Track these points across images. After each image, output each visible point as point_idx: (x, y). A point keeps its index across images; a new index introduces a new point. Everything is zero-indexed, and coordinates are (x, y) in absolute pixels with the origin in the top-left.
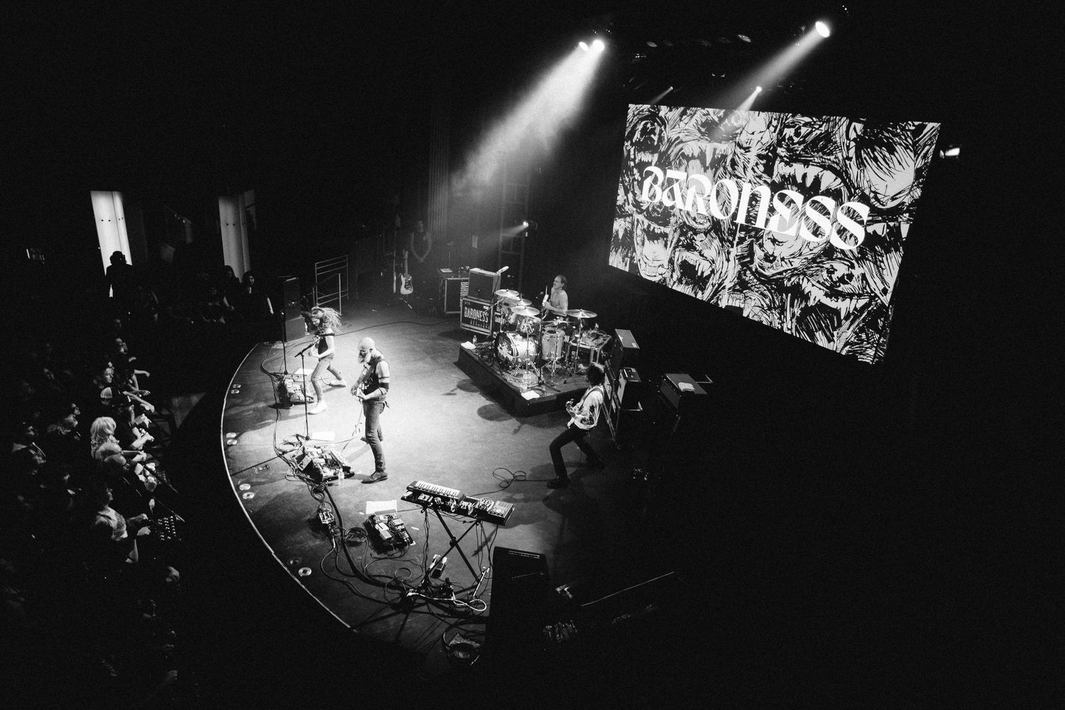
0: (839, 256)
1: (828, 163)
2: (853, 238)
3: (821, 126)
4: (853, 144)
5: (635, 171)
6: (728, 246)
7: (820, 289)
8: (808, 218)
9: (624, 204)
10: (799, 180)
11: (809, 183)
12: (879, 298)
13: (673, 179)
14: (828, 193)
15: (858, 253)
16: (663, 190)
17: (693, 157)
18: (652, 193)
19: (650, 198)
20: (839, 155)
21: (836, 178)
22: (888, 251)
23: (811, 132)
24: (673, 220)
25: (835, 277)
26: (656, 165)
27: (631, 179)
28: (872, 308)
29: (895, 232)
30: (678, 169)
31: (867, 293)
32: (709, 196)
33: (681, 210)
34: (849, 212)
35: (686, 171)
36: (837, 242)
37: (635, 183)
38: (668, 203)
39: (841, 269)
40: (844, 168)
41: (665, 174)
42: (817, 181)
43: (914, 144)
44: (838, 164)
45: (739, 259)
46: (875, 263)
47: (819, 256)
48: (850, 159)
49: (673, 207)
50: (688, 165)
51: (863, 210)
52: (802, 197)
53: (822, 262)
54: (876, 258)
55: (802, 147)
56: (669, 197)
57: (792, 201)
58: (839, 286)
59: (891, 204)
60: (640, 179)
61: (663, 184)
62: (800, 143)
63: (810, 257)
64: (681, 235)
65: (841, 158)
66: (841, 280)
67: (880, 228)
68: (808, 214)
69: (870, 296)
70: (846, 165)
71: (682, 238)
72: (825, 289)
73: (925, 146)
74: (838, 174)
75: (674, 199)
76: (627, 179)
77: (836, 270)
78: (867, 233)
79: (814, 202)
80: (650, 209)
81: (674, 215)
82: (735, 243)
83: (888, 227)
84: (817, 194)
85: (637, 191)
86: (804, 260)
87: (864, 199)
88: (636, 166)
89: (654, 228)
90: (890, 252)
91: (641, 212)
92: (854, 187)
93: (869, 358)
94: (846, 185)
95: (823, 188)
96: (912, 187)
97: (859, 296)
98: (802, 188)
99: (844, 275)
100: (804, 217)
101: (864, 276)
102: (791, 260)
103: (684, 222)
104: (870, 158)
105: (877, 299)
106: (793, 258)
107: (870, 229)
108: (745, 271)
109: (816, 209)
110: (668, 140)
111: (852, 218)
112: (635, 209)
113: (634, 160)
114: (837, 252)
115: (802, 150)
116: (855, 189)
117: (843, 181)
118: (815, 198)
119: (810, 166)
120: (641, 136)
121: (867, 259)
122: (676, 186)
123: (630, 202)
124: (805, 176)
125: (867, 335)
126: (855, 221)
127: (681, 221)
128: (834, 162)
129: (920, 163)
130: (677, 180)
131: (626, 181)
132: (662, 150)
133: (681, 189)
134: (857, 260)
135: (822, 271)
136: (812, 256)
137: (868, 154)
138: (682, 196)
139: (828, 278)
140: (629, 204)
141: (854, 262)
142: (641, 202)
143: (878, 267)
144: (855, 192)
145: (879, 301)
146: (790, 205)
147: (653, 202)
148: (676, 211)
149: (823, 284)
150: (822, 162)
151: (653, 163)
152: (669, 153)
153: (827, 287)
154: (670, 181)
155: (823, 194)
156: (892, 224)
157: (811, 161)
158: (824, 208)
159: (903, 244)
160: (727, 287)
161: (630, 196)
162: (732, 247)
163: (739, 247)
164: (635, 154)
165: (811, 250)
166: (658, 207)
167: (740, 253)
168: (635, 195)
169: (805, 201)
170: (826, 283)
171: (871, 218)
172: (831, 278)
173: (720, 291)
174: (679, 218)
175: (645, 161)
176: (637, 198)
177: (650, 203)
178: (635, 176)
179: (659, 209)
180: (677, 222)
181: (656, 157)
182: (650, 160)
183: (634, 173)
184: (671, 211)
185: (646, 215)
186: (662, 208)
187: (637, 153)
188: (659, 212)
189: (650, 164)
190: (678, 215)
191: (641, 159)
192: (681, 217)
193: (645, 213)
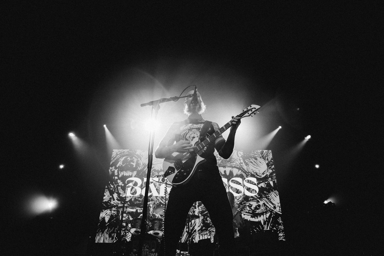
0: (251, 199)
1: (233, 166)
2: (254, 191)
4: (241, 158)
5: (119, 181)
6: (193, 209)
7: (248, 215)
8: (232, 187)
9: (110, 200)
11: (228, 174)
12: (274, 211)
14: (237, 176)
15: (259, 196)
16: (142, 189)
18: (133, 191)
19: (133, 194)
20: (237, 162)
21: (239, 170)
22: (269, 192)
25: (253, 208)
26: (135, 177)
27: (116, 186)
28: (273, 216)
29: (268, 185)
31: (268, 210)
33: (156, 197)
34: (249, 181)
37: (120, 188)
39: (254, 204)
40: (241, 167)
41: (142, 180)
42: (231, 173)
43: (262, 156)
44: (238, 165)
45: (201, 214)
46: (266, 198)
47: (243, 201)
48: (242, 163)
49: (151, 196)
51: (254, 180)
53: (245, 203)
54: (266, 196)
55: (220, 161)
58: (256, 211)
59: (263, 176)
60: (123, 185)
63: (238, 203)
65: (238, 163)
66: (256, 208)
67: (263, 185)
69: (270, 211)
70: (241, 166)
72: (250, 214)
73: (266, 157)
74: (239, 169)
75: (151, 192)
76: (112, 186)
77: (252, 205)
78: (259, 188)
80: (133, 200)
81: (152, 200)
82: (197, 206)
83: (266, 184)
84: (233, 177)
85: (121, 191)
86: (236, 205)
87: (253, 176)
88: (119, 179)
90: (270, 192)
91: (126, 203)
92: (247, 172)
93: (281, 238)
94: (244, 172)
95: (235, 174)
96: (268, 169)
97: (266, 213)
99: (256, 206)
100: (230, 187)
101: (264, 204)
103: (161, 203)
104: (249, 162)
105: (273, 211)
107: (260, 186)
108: (207, 218)
109: (234, 183)
110: (143, 165)
111: (251, 183)
112: (119, 202)
113: (118, 176)
114: (250, 197)
115: (221, 162)
116: (248, 173)
117: (242, 171)
118: (233, 179)
119: (226, 168)
120: (123, 163)
121: (263, 197)
123: (115, 198)
124: (225, 172)
125: (276, 228)
126: (252, 184)
127: (158, 202)
128: (236, 165)
129: (267, 162)
131: (111, 187)
132: (139, 169)
133: (155, 186)
134: (259, 198)
135: (246, 207)
136: (239, 202)
137: (248, 161)
138: (157, 189)
139: (250, 209)
140: (114, 200)
141: (258, 199)
143: (268, 199)
144: (248, 174)
145: (274, 212)
147: (135, 196)
148: (153, 198)
149: (249, 213)
150: (231, 165)
151: (134, 175)
152: (145, 170)
153: (251, 213)
155: (235, 177)
156: (266, 182)
157: (226, 166)
158: (238, 182)
159: (273, 188)
160: (197, 230)
161: (115, 195)
162: (195, 208)
163: (199, 207)
164: (118, 173)
165: (238, 200)
166: (139, 198)
167: (201, 210)
168: (119, 194)
169: (228, 181)
170: (250, 212)
171: (258, 182)
172: (251, 209)
173: (193, 233)
174: (156, 201)
175: (126, 175)
176: (121, 196)
177: (132, 197)
178: (119, 184)
179: (139, 199)
180: (154, 203)
181: (135, 173)
182: (131, 175)
183: (118, 182)
184: (149, 198)
185: (129, 204)
186: (142, 198)
187: (120, 172)
188: (140, 200)
189: (131, 176)
190: (155, 199)
191: (123, 175)
192: (157, 200)
193: (128, 203)
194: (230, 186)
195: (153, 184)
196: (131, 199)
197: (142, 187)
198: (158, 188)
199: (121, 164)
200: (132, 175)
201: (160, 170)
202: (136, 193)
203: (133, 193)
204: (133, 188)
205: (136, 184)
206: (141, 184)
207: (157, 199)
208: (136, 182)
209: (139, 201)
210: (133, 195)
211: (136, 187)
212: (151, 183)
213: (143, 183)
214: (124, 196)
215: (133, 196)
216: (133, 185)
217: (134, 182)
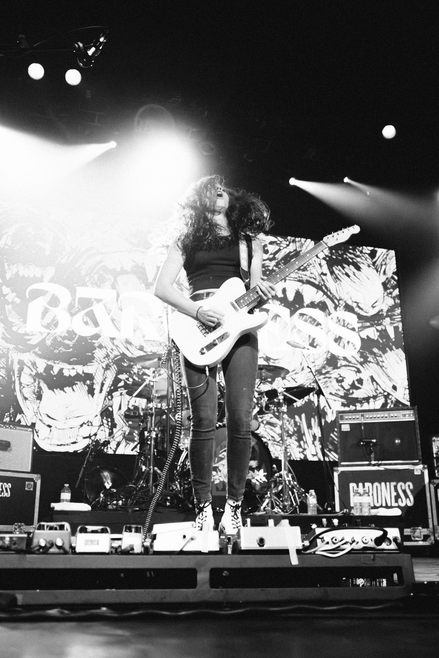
0: (344, 363)
1: (305, 278)
2: (350, 344)
3: (288, 245)
4: (324, 262)
5: (6, 290)
7: (335, 400)
8: (299, 331)
10: (280, 295)
11: (291, 297)
12: (393, 396)
13: (91, 299)
14: (312, 305)
15: (361, 357)
16: (72, 315)
17: (123, 272)
18: (48, 319)
19: (48, 327)
20: (314, 271)
21: (317, 292)
22: (384, 352)
23: (279, 250)
24: (99, 354)
25: (346, 384)
26: (51, 281)
28: (390, 407)
29: (383, 334)
30: (99, 287)
31: (380, 393)
32: (160, 317)
33: (113, 339)
34: (339, 321)
35: (113, 287)
36: (338, 351)
37: (9, 307)
38: (87, 331)
39: (350, 376)
40: (322, 283)
41: (73, 292)
42: (299, 296)
43: (374, 264)
44: (315, 279)
46: (378, 364)
47: (324, 367)
48: (325, 275)
49: (97, 336)
50: (116, 281)
51: (352, 319)
52: (287, 311)
53: (328, 372)
54: (377, 360)
55: (274, 263)
56: (86, 323)
57: (277, 316)
58: (353, 393)
59: (372, 312)
60: (18, 301)
61: (71, 306)
62: (271, 260)
64: (118, 373)
65: (317, 275)
66: (353, 386)
67: (372, 333)
68: (298, 327)
69: (384, 396)
70: (323, 280)
71: (123, 377)
72: (339, 399)
73: (382, 265)
74: (318, 287)
75: (96, 324)
77: (345, 378)
78: (362, 339)
79: (302, 315)
80: (48, 342)
81: (101, 347)
83: (378, 330)
84: (302, 306)
85: (14, 318)
87: (348, 308)
88: (6, 283)
89: (61, 370)
90: (386, 352)
91: (29, 348)
92: (336, 298)
94: (328, 296)
95: (307, 301)
96: (384, 297)
97: (375, 397)
98: (284, 301)
99: (354, 382)
100: (295, 330)
101: (373, 379)
102: (294, 377)
103: (123, 355)
104: (343, 274)
105: (391, 397)
106: (296, 374)
107: (364, 334)
109: (306, 321)
111: (344, 326)
112: (11, 346)
114: (340, 360)
115: (275, 266)
116: (338, 301)
117: (325, 293)
118: (302, 311)
119: (287, 281)
120: (15, 241)
121: (370, 362)
122: (98, 310)
124: (284, 291)
126: (347, 328)
127: (116, 353)
128: (311, 278)
129: (383, 278)
130: (99, 301)
132: (63, 262)
133: (109, 311)
134: (361, 364)
135: (331, 382)
137: (340, 270)
138: (113, 320)
139: (339, 388)
141: (359, 366)
142: (26, 334)
143: (382, 367)
144: (339, 304)
145: (393, 399)
146: (276, 319)
147: (53, 331)
148: (104, 340)
149: (336, 395)
150: (299, 277)
151: (47, 278)
152: (76, 266)
153: (341, 397)
154: (86, 303)
155: (308, 306)
156: (379, 328)
158: (314, 320)
159: (394, 343)
166: (64, 338)
169: (292, 314)
170: (339, 393)
171: (360, 325)
172: (342, 387)
174: (112, 349)
175: (26, 276)
176: (14, 329)
177: (46, 334)
178: (6, 298)
179: (67, 342)
180: (108, 356)
181: (50, 272)
182: (38, 275)
183: (5, 293)
184: (93, 341)
185: (40, 352)
186: (73, 339)
187: (8, 265)
188: (68, 345)
189: (41, 280)
190: (110, 346)
191: (17, 273)
192: (114, 348)
193: (37, 350)
194: (295, 327)
195: (101, 304)
196: (44, 340)
197: (73, 311)
198: (114, 317)
199: (9, 243)
200: (42, 276)
201: (118, 269)
202: (56, 325)
203: (49, 324)
204: (46, 312)
205: (54, 301)
206: (69, 303)
207: (113, 344)
208: (54, 295)
209: (67, 347)
210: (48, 331)
211: (54, 311)
212: (95, 302)
213: (74, 300)
214: (22, 331)
215: (49, 334)
216: (48, 304)
217: (48, 297)
